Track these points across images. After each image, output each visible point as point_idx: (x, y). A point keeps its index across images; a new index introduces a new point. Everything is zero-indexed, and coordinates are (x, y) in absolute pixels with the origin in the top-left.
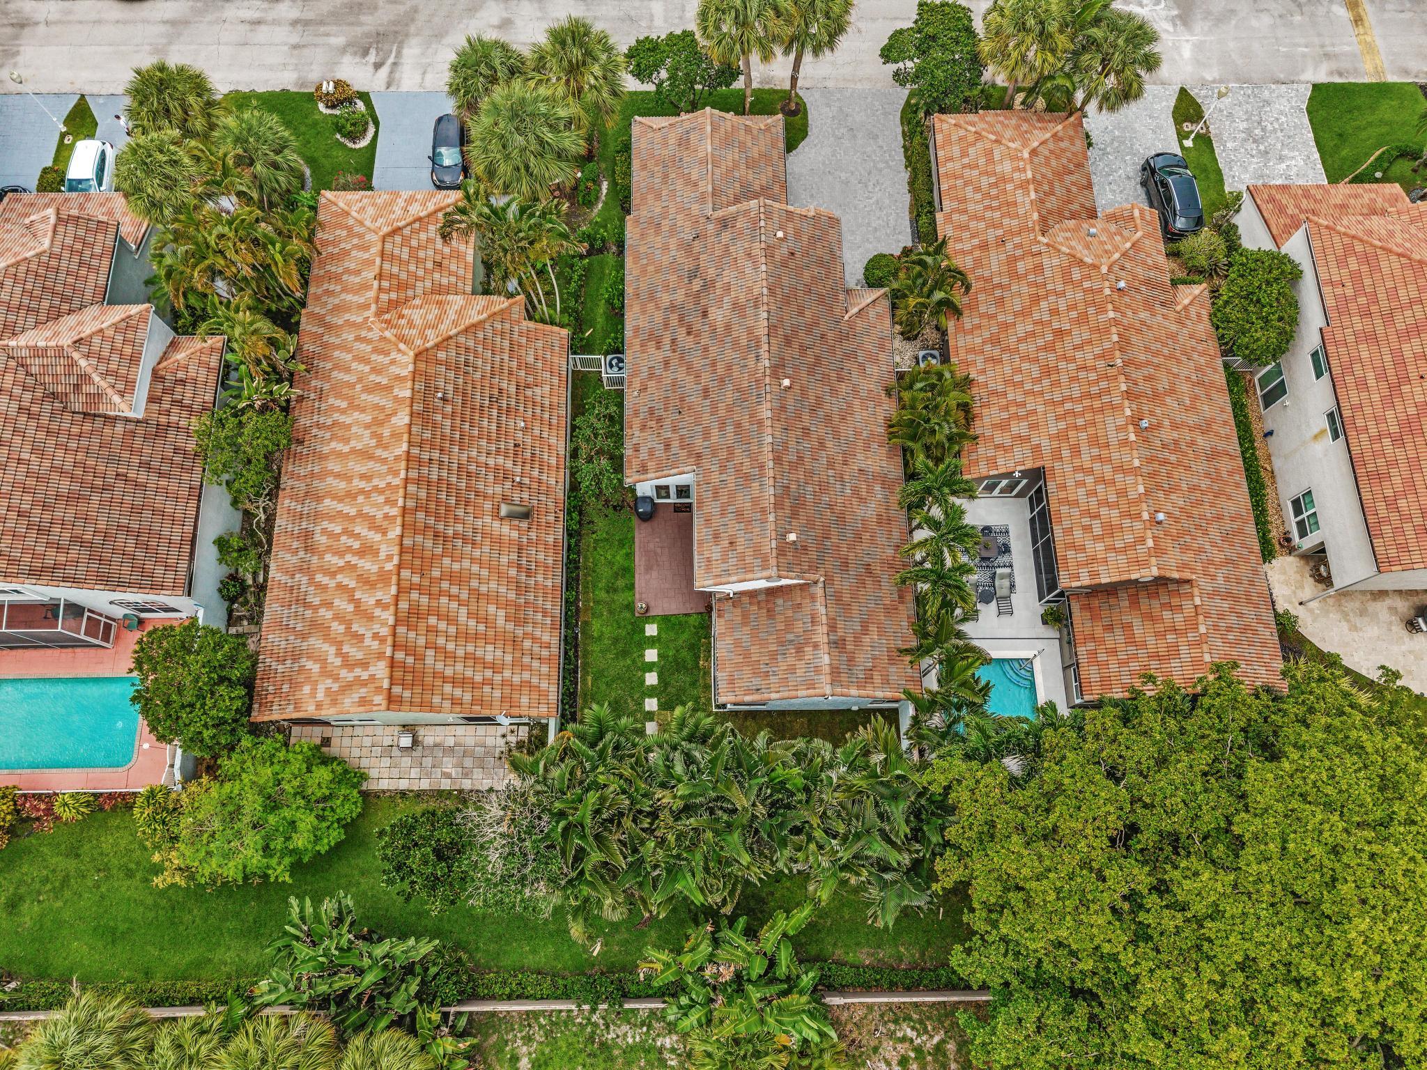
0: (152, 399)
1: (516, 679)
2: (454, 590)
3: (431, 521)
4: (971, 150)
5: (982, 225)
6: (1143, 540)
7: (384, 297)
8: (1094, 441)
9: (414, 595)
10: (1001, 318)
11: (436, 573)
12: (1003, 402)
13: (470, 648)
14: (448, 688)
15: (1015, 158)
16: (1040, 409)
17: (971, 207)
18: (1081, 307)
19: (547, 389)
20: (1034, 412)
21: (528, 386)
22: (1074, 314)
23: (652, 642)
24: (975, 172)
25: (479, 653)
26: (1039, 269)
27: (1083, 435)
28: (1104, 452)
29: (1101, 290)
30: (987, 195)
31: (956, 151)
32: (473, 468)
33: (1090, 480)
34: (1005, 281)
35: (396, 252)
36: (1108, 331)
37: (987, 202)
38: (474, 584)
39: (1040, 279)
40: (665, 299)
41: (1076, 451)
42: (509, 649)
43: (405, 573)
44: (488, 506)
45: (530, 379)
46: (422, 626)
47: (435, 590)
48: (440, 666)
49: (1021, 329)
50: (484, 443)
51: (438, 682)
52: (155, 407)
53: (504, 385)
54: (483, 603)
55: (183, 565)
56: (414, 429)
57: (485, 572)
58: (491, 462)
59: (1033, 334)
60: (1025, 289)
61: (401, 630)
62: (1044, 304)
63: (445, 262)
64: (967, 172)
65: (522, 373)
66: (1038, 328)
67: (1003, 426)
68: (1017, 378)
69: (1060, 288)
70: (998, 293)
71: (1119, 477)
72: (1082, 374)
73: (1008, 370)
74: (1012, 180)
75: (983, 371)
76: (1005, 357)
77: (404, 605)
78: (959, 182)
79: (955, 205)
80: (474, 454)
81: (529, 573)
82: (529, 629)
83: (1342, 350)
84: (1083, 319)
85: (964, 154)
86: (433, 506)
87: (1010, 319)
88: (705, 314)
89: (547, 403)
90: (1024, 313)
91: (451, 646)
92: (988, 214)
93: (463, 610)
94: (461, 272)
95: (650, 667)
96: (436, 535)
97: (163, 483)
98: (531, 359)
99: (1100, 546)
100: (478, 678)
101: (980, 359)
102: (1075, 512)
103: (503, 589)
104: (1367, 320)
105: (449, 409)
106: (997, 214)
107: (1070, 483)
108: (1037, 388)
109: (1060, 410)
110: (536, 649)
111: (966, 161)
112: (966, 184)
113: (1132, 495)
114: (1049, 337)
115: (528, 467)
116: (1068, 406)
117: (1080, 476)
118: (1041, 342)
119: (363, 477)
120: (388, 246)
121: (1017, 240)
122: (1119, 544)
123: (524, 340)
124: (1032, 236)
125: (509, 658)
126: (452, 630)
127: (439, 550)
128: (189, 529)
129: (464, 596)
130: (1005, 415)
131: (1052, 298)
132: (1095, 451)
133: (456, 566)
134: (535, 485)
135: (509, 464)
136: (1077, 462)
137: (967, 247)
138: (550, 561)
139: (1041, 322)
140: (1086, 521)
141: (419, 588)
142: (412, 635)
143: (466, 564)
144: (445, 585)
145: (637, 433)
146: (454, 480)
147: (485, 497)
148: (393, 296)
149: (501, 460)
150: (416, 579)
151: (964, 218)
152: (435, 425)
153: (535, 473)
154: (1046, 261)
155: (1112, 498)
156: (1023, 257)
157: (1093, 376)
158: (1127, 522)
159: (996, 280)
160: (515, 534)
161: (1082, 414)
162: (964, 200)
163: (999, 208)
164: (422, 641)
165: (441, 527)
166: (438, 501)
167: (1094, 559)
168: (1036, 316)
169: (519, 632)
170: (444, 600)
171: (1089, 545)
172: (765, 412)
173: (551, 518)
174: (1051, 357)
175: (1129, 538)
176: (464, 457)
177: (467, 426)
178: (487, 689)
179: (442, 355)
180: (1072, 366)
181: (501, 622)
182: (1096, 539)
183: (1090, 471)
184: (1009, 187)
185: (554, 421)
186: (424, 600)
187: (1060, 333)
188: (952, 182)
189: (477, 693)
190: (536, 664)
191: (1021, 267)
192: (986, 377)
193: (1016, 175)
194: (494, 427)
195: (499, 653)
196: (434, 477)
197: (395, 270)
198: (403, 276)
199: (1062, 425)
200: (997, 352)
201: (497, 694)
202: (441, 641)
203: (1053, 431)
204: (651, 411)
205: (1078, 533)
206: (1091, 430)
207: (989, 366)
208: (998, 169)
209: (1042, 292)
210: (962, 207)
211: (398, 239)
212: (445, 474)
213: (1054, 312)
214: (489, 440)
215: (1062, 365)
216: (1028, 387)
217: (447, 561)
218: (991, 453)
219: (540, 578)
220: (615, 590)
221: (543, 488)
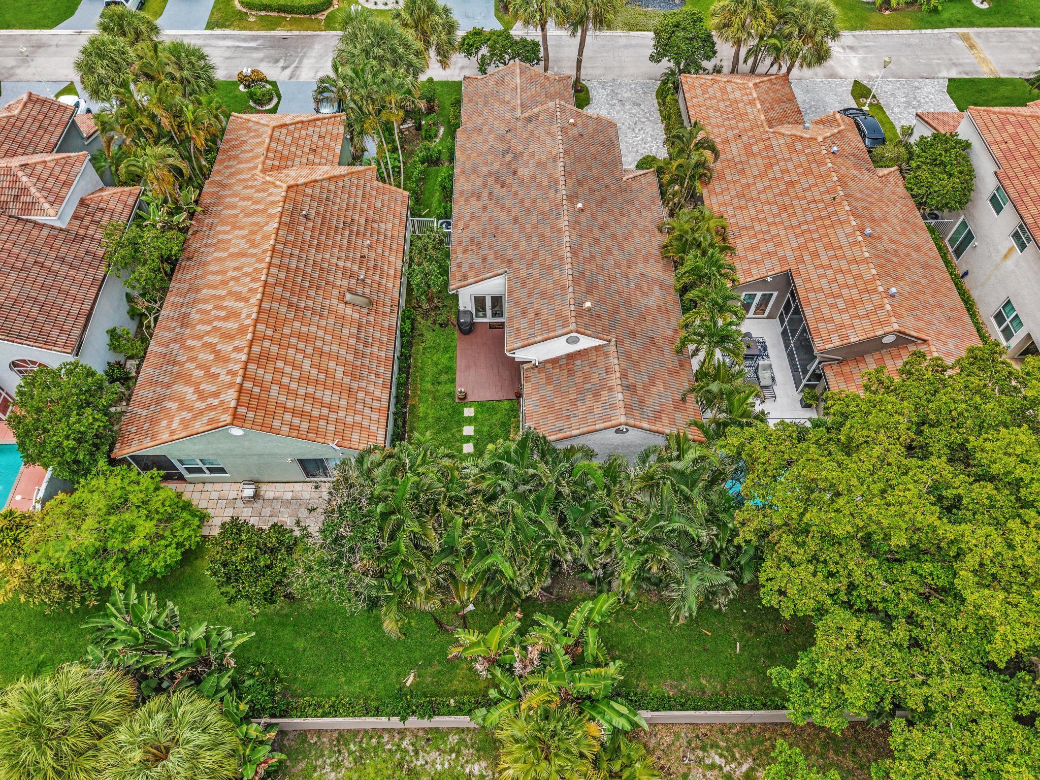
0: (75, 217)
1: (349, 420)
2: (301, 345)
3: (288, 295)
4: (710, 90)
5: (722, 130)
6: (882, 307)
7: (269, 162)
8: (829, 246)
9: (267, 344)
10: (743, 181)
11: (287, 331)
12: (752, 232)
13: (311, 390)
14: (288, 417)
15: (743, 89)
16: (782, 233)
17: (713, 121)
18: (805, 165)
19: (390, 225)
20: (778, 235)
21: (374, 221)
22: (800, 170)
23: (469, 421)
24: (715, 101)
25: (318, 394)
26: (769, 148)
27: (819, 244)
28: (839, 253)
29: (820, 153)
30: (724, 112)
31: (699, 92)
32: (326, 265)
33: (829, 273)
34: (744, 159)
35: (283, 138)
36: (829, 176)
37: (725, 116)
38: (319, 344)
39: (771, 154)
40: (485, 170)
41: (815, 255)
42: (345, 395)
43: (261, 327)
44: (336, 292)
45: (377, 217)
46: (270, 366)
47: (285, 342)
48: (282, 398)
49: (760, 186)
50: (336, 251)
51: (280, 410)
52: (78, 222)
53: (356, 218)
54: (325, 359)
55: (77, 332)
56: (281, 232)
57: (328, 338)
58: (341, 264)
59: (770, 187)
60: (760, 161)
61: (252, 367)
62: (776, 168)
63: (319, 150)
64: (708, 102)
65: (371, 213)
66: (774, 183)
67: (754, 248)
68: (761, 216)
69: (787, 156)
70: (739, 167)
71: (854, 267)
72: (812, 206)
73: (753, 212)
74: (742, 101)
75: (734, 216)
76: (749, 204)
77: (256, 349)
78: (703, 108)
80: (328, 256)
81: (366, 344)
82: (364, 384)
83: (1016, 182)
84: (808, 172)
85: (705, 93)
86: (290, 285)
87: (751, 181)
88: (515, 173)
89: (389, 234)
90: (761, 176)
91: (294, 386)
92: (726, 123)
93: (307, 362)
94: (330, 158)
95: (468, 439)
96: (290, 305)
97: (72, 273)
98: (379, 205)
99: (845, 316)
100: (316, 413)
101: (730, 208)
102: (821, 296)
103: (343, 352)
104: (1030, 161)
105: (310, 224)
106: (733, 122)
107: (814, 277)
109: (798, 231)
110: (368, 400)
111: (707, 96)
112: (708, 109)
113: (867, 277)
114: (783, 187)
115: (371, 272)
116: (804, 227)
117: (821, 271)
118: (777, 191)
119: (236, 269)
120: (276, 134)
121: (750, 134)
122: (862, 312)
123: (374, 193)
124: (761, 130)
125: (344, 403)
126: (296, 374)
127: (292, 316)
128: (87, 307)
129: (309, 351)
130: (754, 241)
131: (782, 164)
132: (831, 253)
133: (304, 329)
134: (376, 285)
135: (355, 268)
136: (817, 262)
138: (385, 339)
139: (775, 179)
140: (831, 301)
141: (272, 339)
142: (261, 371)
143: (313, 329)
144: (294, 341)
145: (460, 256)
146: (309, 270)
147: (334, 286)
148: (276, 163)
149: (349, 264)
150: (269, 332)
151: (709, 128)
152: (297, 233)
153: (377, 278)
154: (774, 142)
155: (851, 281)
156: (756, 143)
157: (821, 205)
158: (866, 296)
159: (737, 160)
160: (356, 316)
161: (817, 230)
162: (707, 118)
163: (734, 118)
164: (269, 377)
165: (295, 300)
166: (294, 282)
167: (842, 326)
168: (771, 176)
169: (355, 385)
170: (291, 351)
171: (836, 317)
172: (564, 222)
173: (388, 310)
174: (786, 198)
175: (869, 307)
176: (319, 258)
177: (324, 237)
178: (322, 423)
179: (309, 191)
180: (804, 202)
181: (339, 375)
182: (840, 312)
183: (830, 266)
184: (741, 105)
185: (394, 247)
186: (275, 348)
187: (792, 183)
188: (697, 109)
189: (314, 424)
190: (367, 411)
191: (755, 149)
192: (735, 219)
193: (745, 98)
194: (345, 242)
195: (335, 398)
196: (293, 265)
197: (280, 148)
198: (286, 152)
199: (801, 240)
200: (743, 202)
201: (331, 428)
202: (286, 380)
203: (795, 245)
204: (472, 240)
205: (825, 310)
206: (826, 240)
207: (738, 212)
208: (731, 96)
209: (773, 161)
210: (706, 122)
211: (284, 131)
212: (302, 265)
213: (785, 171)
214: (340, 250)
215: (796, 202)
216: (770, 220)
217: (297, 324)
218: (746, 267)
219: (375, 349)
220: (439, 383)
221: (382, 288)
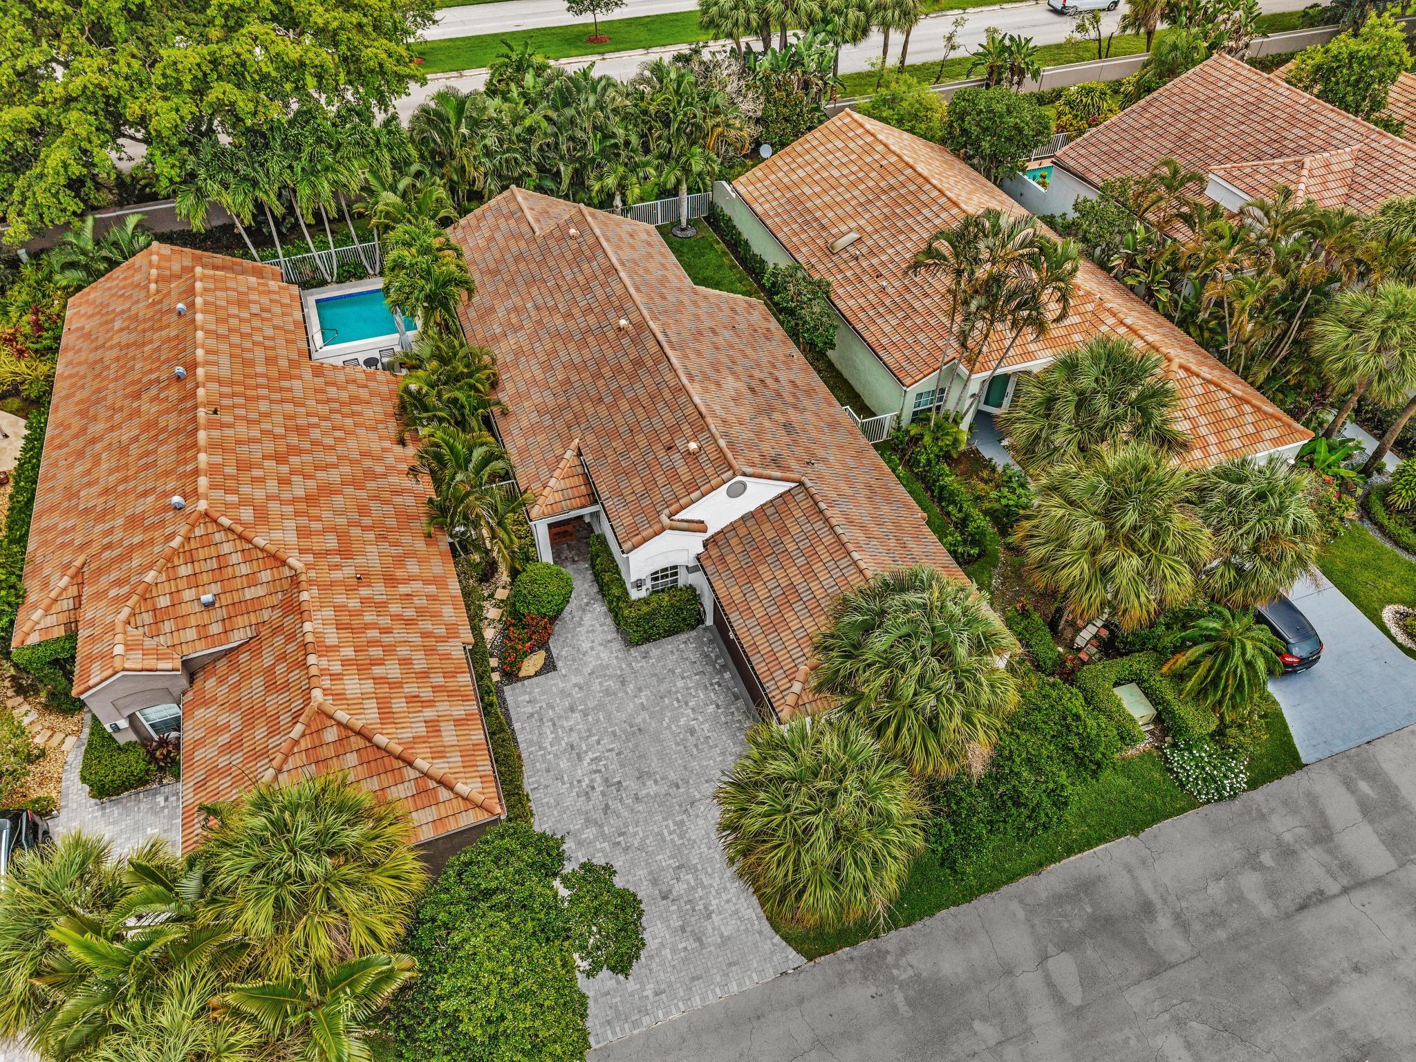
2: (853, 178)
4: (422, 730)
5: (395, 608)
9: (877, 156)
11: (873, 174)
15: (339, 697)
17: (416, 639)
19: (887, 329)
20: (318, 402)
21: (907, 317)
24: (411, 689)
26: (303, 532)
29: (212, 487)
30: (389, 649)
32: (902, 238)
37: (387, 639)
39: (303, 521)
43: (893, 159)
44: (869, 229)
45: (908, 323)
47: (866, 168)
49: (334, 476)
53: (927, 301)
58: (891, 251)
59: (317, 468)
61: (870, 139)
64: (426, 694)
65: (919, 321)
70: (367, 521)
74: (345, 662)
75: (384, 450)
77: (880, 148)
78: (438, 679)
79: (442, 648)
81: (807, 222)
84: (244, 466)
85: (433, 726)
86: (910, 198)
87: (349, 490)
90: (327, 490)
91: (830, 157)
92: (385, 621)
93: (837, 174)
96: (892, 189)
98: (921, 337)
100: (800, 160)
106: (369, 617)
107: (281, 342)
108: (315, 420)
109: (287, 394)
111: (429, 713)
112: (424, 675)
113: (210, 318)
114: (294, 460)
115: (858, 271)
116: (276, 396)
117: (269, 343)
118: (307, 458)
121: (337, 575)
122: (232, 294)
124: (312, 574)
125: (786, 180)
126: (836, 163)
127: (883, 184)
129: (843, 180)
133: (863, 187)
134: (842, 267)
135: (875, 261)
137: (417, 586)
139: (306, 477)
141: (877, 161)
144: (862, 175)
147: (876, 232)
149: (884, 258)
150: (883, 162)
151: (427, 626)
153: (849, 273)
154: (292, 537)
155: (234, 320)
156: (328, 552)
157: (240, 412)
158: (221, 303)
159: (371, 536)
160: (834, 231)
161: (258, 386)
162: (429, 651)
163: (367, 626)
164: (852, 145)
165: (893, 194)
166: (909, 203)
171: (265, 301)
173: (813, 260)
175: (221, 294)
180: (266, 426)
181: (806, 189)
182: (258, 303)
183: (256, 343)
184: (349, 652)
185: (862, 315)
186: (869, 160)
187: (280, 458)
188: (452, 684)
191: (332, 542)
192: (382, 446)
193: (336, 667)
196: (925, 211)
199: (285, 384)
200: (368, 463)
202: (840, 154)
203: (297, 382)
205: (276, 310)
208: (369, 686)
209: (303, 506)
210: (430, 642)
213: (284, 481)
221: (834, 270)
